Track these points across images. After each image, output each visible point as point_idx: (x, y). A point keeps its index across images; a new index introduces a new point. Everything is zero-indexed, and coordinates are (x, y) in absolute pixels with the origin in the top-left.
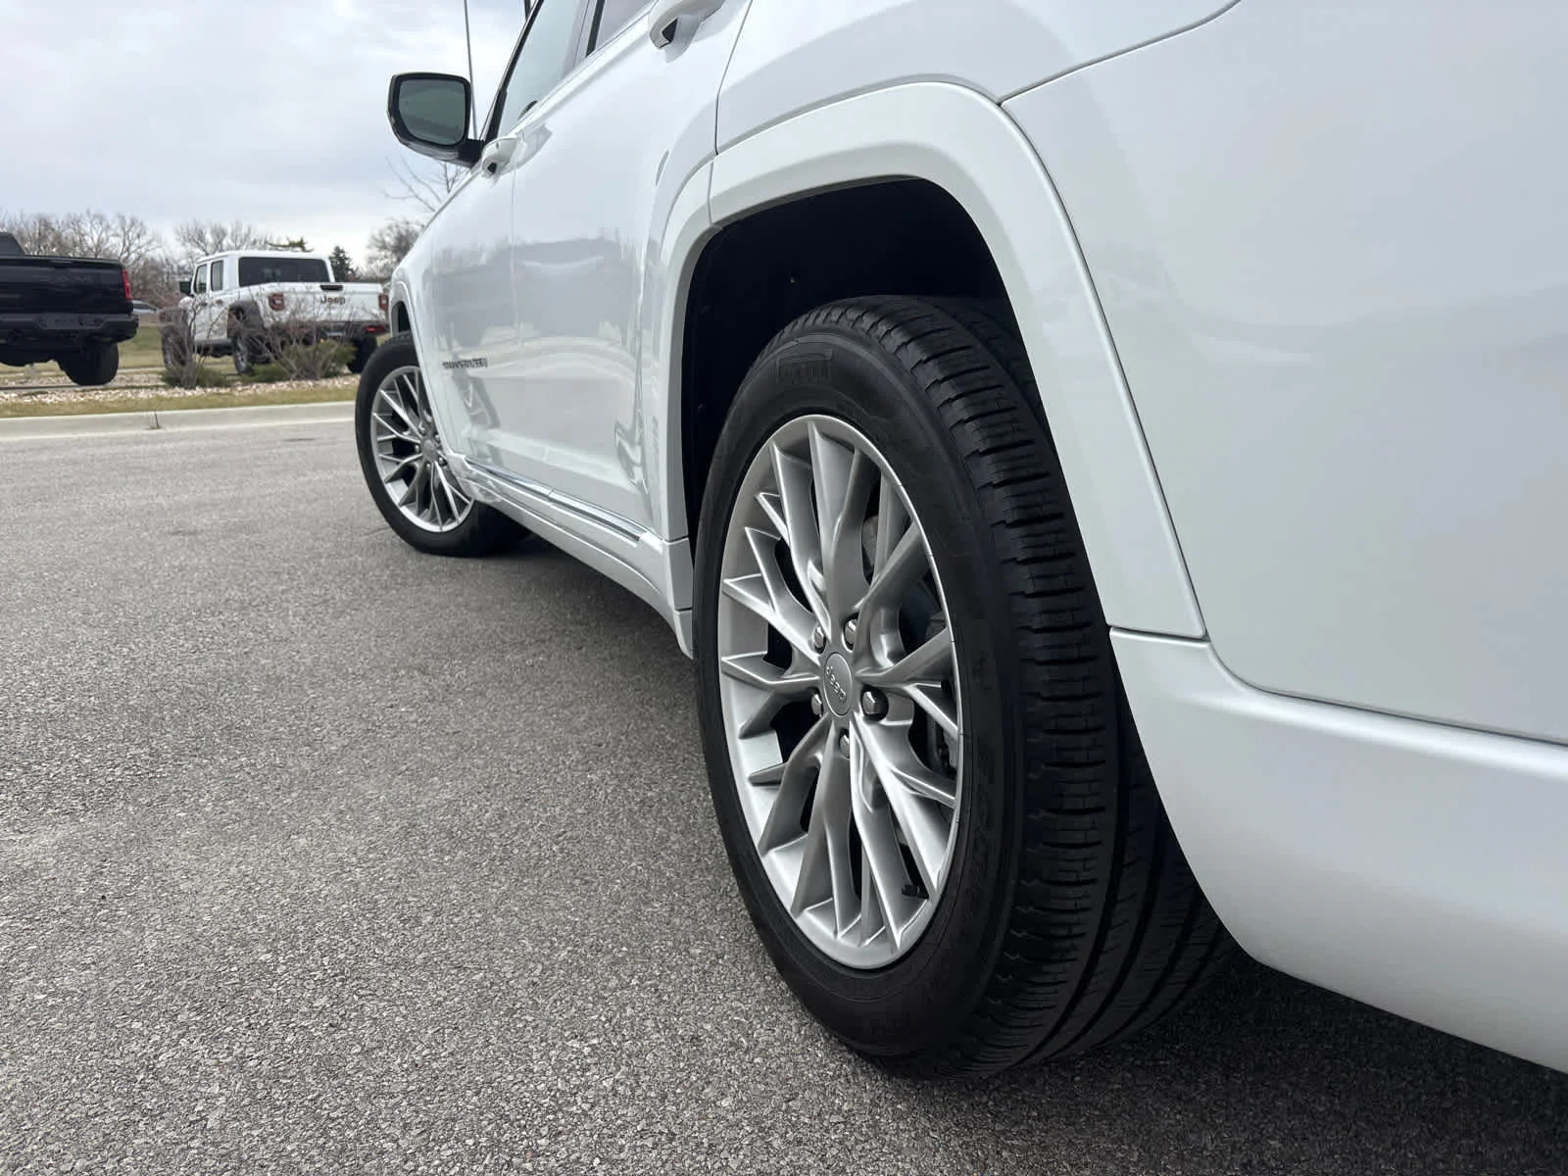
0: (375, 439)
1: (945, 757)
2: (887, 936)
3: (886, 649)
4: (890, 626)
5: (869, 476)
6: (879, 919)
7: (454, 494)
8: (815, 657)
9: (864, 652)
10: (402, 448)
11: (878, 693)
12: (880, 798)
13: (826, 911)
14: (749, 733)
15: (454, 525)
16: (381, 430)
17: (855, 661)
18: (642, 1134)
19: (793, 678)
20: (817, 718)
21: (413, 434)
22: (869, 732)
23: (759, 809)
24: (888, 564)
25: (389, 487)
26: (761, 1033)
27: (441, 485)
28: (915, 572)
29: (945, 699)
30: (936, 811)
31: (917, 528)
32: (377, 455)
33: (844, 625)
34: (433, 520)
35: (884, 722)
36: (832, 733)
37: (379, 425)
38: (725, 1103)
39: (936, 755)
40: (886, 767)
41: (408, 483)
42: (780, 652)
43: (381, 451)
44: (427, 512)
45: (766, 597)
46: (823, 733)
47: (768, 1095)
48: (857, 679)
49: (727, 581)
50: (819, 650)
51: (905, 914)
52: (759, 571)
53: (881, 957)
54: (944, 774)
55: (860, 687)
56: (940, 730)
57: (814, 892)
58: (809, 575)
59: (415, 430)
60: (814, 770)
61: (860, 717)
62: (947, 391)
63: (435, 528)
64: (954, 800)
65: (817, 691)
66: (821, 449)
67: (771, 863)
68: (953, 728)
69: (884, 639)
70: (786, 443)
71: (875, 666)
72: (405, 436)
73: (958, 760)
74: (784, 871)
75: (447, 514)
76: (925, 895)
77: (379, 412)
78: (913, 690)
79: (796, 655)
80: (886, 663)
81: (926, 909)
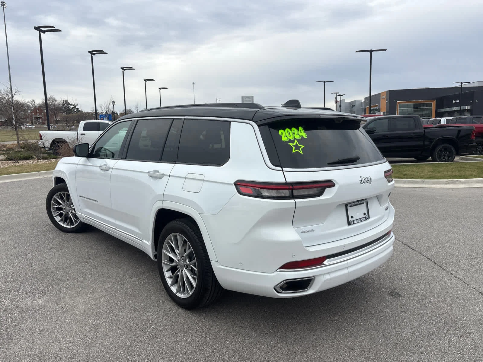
0: (52, 207)
1: (195, 272)
2: (189, 293)
3: (188, 261)
4: (188, 258)
5: (185, 242)
6: (188, 291)
7: (74, 219)
8: (178, 261)
9: (185, 261)
10: (59, 209)
11: (187, 266)
12: (187, 277)
13: (180, 293)
14: (167, 271)
15: (74, 226)
16: (53, 205)
17: (184, 262)
18: (162, 320)
19: (174, 264)
20: (178, 269)
21: (63, 206)
22: (185, 270)
23: (169, 281)
24: (188, 252)
25: (55, 218)
26: (173, 309)
27: (70, 217)
28: (191, 253)
29: (195, 266)
30: (194, 278)
31: (192, 249)
32: (52, 211)
33: (182, 257)
34: (68, 225)
35: (188, 269)
36: (180, 271)
37: (53, 204)
38: (171, 316)
39: (193, 272)
40: (188, 274)
41: (61, 217)
42: (171, 260)
43: (53, 210)
44: (66, 223)
45: (170, 253)
46: (179, 271)
47: (176, 315)
48: (184, 264)
49: (164, 251)
50: (178, 260)
51: (191, 291)
52: (168, 249)
53: (188, 296)
54: (195, 274)
55: (184, 265)
56: (194, 269)
57: (179, 291)
58: (177, 251)
59: (64, 205)
60: (178, 276)
61: (184, 268)
62: (195, 235)
63: (69, 227)
64: (197, 277)
65: (178, 265)
66: (178, 237)
67: (172, 288)
68: (196, 269)
69: (187, 259)
70: (173, 235)
71: (186, 263)
72: (61, 206)
73: (197, 273)
74: (174, 289)
75: (72, 223)
76: (194, 288)
77: (53, 201)
78: (191, 266)
79: (174, 261)
80: (188, 262)
81: (193, 290)
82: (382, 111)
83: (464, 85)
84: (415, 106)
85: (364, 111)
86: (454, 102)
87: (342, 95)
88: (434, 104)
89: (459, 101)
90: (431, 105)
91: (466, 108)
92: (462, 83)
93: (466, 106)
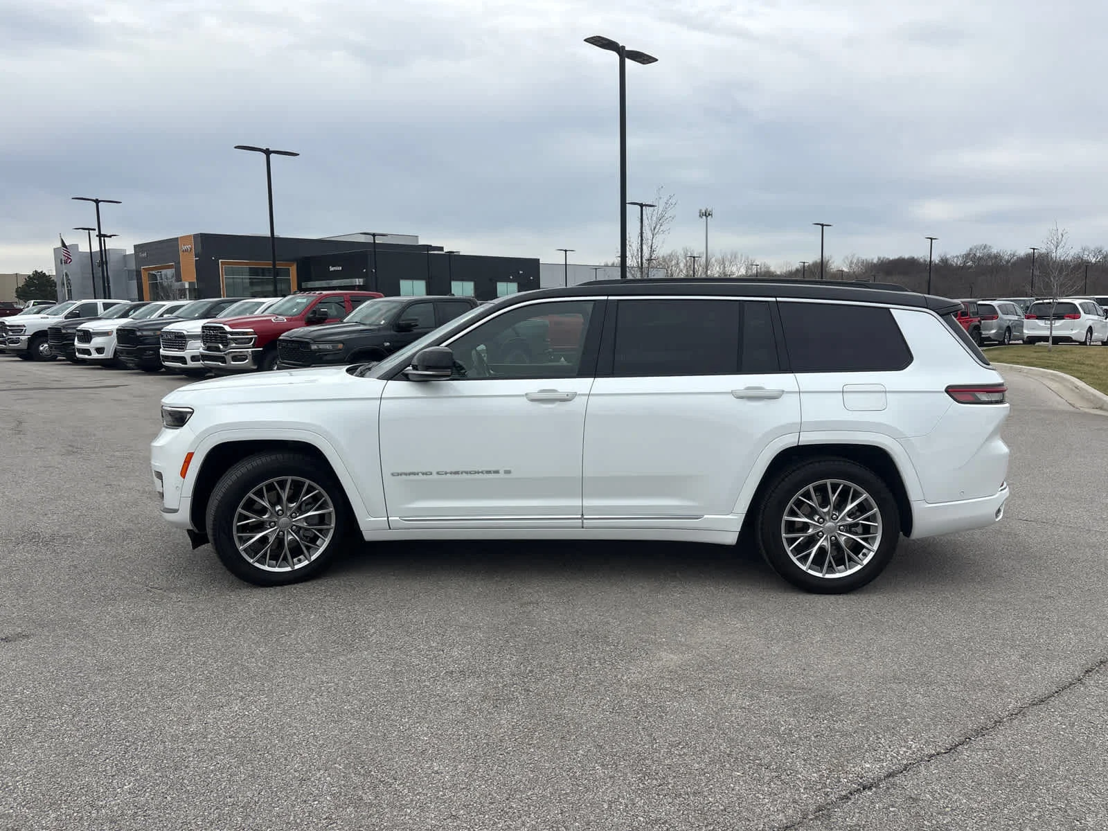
2: (859, 564)
7: (305, 545)
9: (842, 520)
15: (305, 563)
19: (811, 532)
21: (272, 516)
24: (856, 502)
25: (243, 554)
29: (872, 520)
31: (866, 495)
33: (832, 516)
36: (829, 538)
37: (241, 515)
45: (801, 517)
48: (838, 525)
49: (786, 517)
50: (821, 524)
52: (796, 512)
53: (859, 568)
58: (821, 510)
59: (274, 513)
63: (286, 569)
64: (877, 534)
65: (820, 532)
66: (829, 486)
68: (874, 524)
70: (815, 485)
71: (847, 521)
72: (265, 517)
73: (879, 528)
77: (243, 508)
80: (851, 520)
82: (186, 280)
83: (379, 240)
84: (253, 272)
85: (135, 277)
86: (332, 269)
87: (109, 235)
88: (293, 270)
89: (341, 268)
90: (287, 272)
91: (358, 284)
92: (374, 235)
93: (357, 280)
